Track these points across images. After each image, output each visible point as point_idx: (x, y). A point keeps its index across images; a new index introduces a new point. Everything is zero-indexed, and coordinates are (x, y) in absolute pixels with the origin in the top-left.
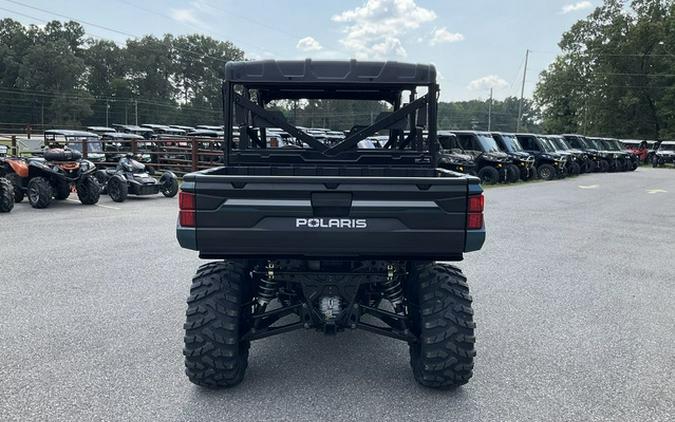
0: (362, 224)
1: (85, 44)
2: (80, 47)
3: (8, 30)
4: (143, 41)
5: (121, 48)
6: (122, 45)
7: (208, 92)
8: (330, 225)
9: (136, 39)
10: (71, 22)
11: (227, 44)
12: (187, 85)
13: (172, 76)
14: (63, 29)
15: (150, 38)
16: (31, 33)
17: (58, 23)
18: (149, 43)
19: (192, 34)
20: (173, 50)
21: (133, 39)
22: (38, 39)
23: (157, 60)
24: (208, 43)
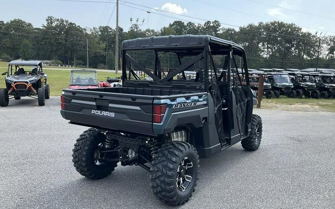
0: (112, 115)
1: (221, 31)
2: (218, 32)
3: (190, 27)
4: (248, 27)
5: (237, 31)
6: (237, 30)
7: (279, 50)
8: (102, 114)
9: (244, 26)
10: (215, 21)
11: (292, 25)
12: (268, 48)
13: (261, 43)
14: (212, 25)
15: (251, 25)
16: (198, 27)
17: (210, 22)
18: (251, 28)
19: (272, 21)
20: (263, 30)
21: (242, 27)
22: (201, 30)
23: (254, 36)
24: (281, 25)
